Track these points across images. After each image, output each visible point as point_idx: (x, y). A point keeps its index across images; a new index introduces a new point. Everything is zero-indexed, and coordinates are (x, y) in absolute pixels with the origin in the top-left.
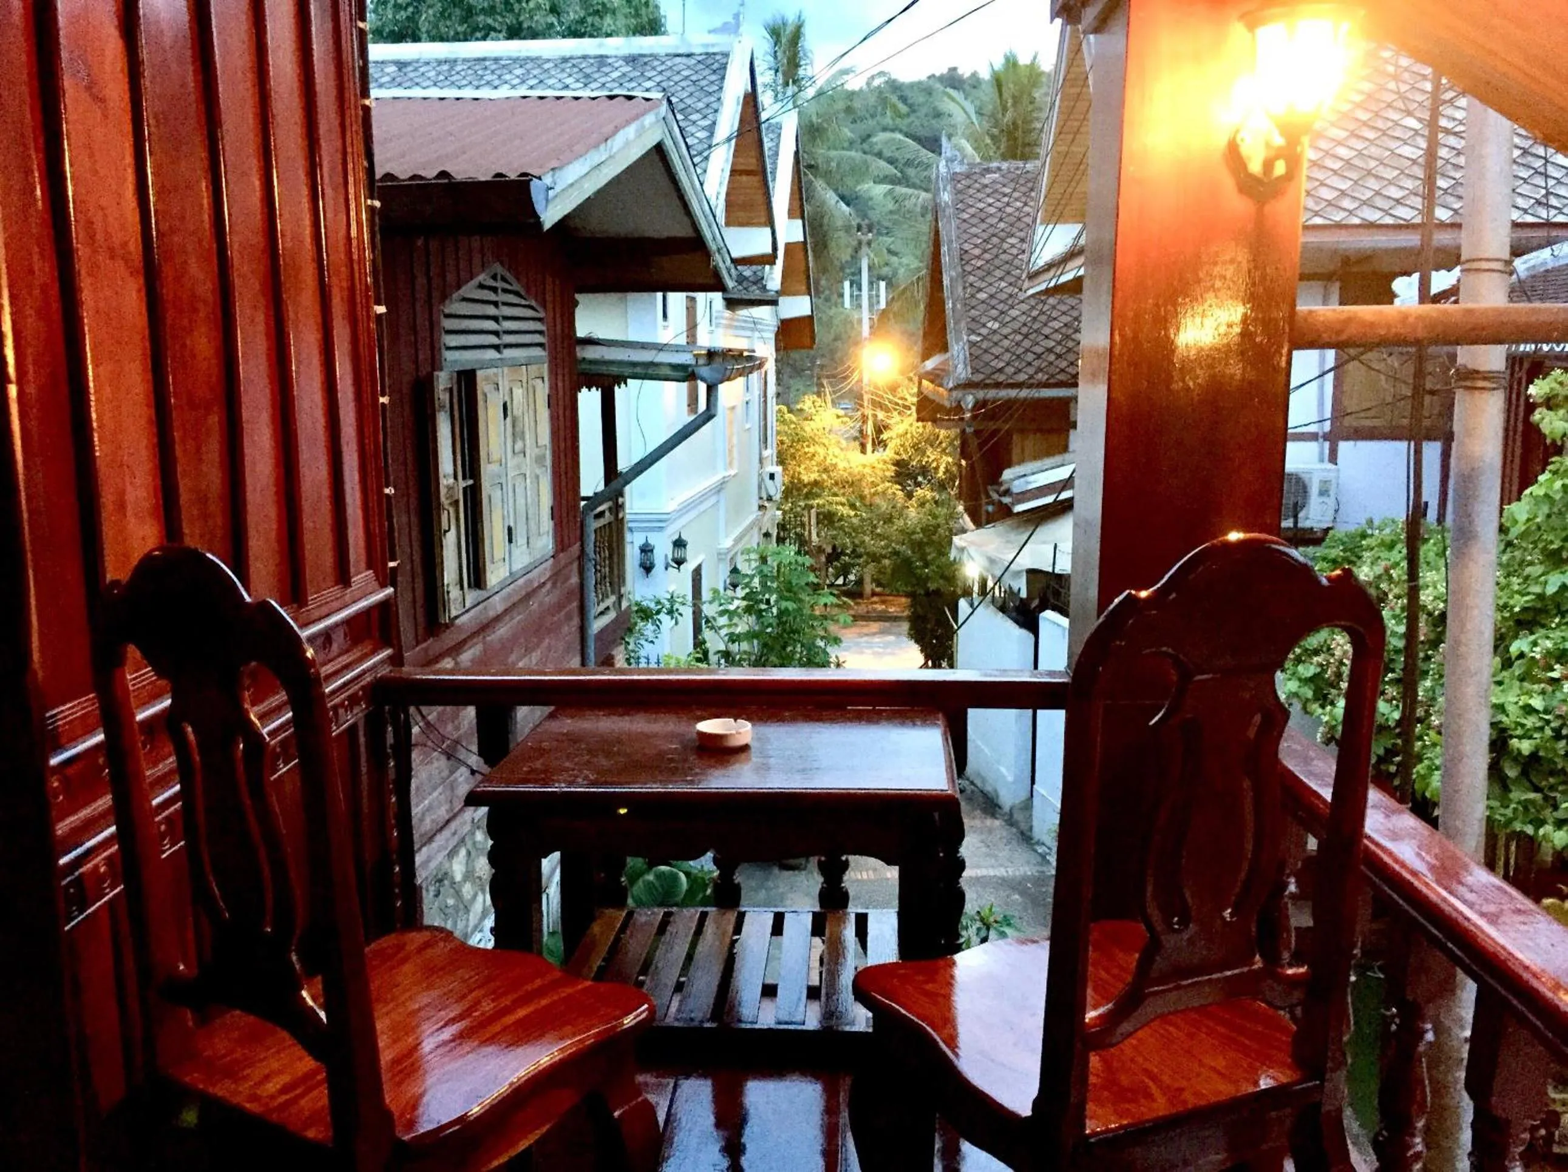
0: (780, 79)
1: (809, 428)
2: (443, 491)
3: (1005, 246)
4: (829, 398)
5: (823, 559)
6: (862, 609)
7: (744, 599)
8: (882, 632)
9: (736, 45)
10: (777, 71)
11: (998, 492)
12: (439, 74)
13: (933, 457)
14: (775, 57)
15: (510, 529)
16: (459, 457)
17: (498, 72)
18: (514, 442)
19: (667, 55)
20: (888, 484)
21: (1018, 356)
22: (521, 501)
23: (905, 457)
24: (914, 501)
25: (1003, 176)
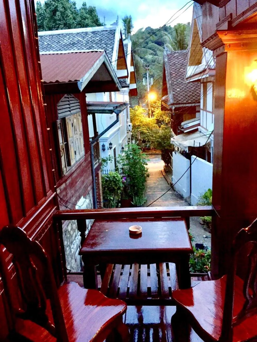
0: (126, 32)
1: (137, 113)
2: (60, 147)
3: (180, 71)
4: (141, 106)
5: (141, 142)
6: (150, 153)
7: (126, 156)
8: (156, 157)
9: (117, 28)
10: (125, 30)
11: (180, 128)
12: (50, 38)
13: (165, 118)
14: (125, 27)
15: (75, 152)
16: (63, 139)
17: (63, 37)
18: (75, 132)
19: (101, 31)
20: (155, 125)
21: (184, 97)
22: (77, 144)
23: (158, 118)
24: (161, 128)
25: (179, 54)
